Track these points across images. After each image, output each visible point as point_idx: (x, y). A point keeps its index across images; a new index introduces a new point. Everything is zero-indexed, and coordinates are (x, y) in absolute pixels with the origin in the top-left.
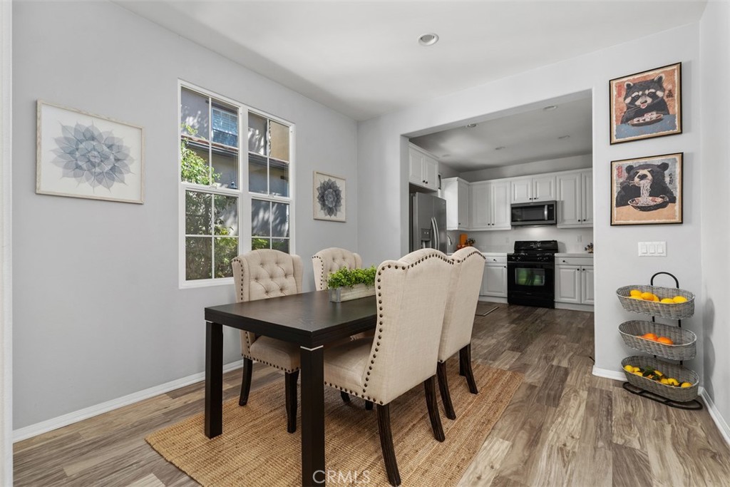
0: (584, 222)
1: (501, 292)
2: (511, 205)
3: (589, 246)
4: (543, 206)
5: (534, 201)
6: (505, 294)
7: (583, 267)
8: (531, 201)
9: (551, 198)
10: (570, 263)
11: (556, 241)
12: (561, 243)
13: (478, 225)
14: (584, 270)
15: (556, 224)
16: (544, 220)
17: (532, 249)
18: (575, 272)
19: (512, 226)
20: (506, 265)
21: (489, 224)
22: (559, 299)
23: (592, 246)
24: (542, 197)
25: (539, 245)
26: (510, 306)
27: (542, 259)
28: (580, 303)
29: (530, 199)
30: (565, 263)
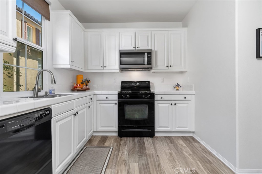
0: (170, 68)
1: (113, 127)
2: (120, 50)
4: (144, 53)
5: (137, 49)
6: (116, 128)
7: (175, 102)
8: (134, 49)
9: (149, 48)
10: (166, 99)
11: (149, 82)
12: (152, 83)
13: (93, 68)
14: (175, 104)
15: (152, 68)
16: (145, 64)
17: (134, 87)
19: (120, 68)
20: (117, 102)
21: (102, 67)
22: (158, 128)
23: (178, 85)
24: (142, 47)
25: (138, 84)
26: (121, 140)
27: (146, 96)
28: (172, 131)
29: (134, 47)
30: (162, 99)
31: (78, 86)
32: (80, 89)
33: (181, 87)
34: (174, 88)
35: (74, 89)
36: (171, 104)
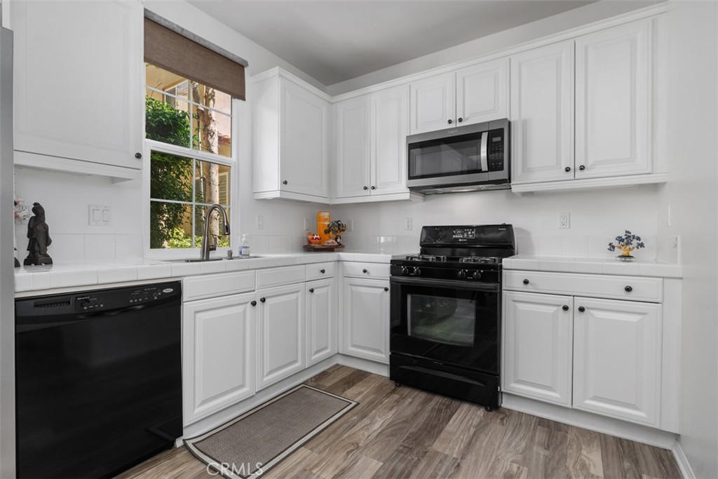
0: (579, 174)
1: (379, 351)
2: (409, 138)
3: (620, 239)
4: (477, 136)
5: (459, 125)
7: (580, 302)
8: (452, 126)
9: (497, 115)
10: (543, 288)
11: (510, 227)
12: (521, 230)
14: (582, 310)
15: (509, 180)
16: (480, 171)
17: (454, 245)
18: (555, 314)
19: (413, 189)
20: (387, 284)
21: (366, 188)
22: (513, 385)
23: (627, 239)
24: (477, 114)
25: (471, 235)
27: (470, 274)
28: (569, 406)
29: (450, 122)
30: (529, 286)
31: (313, 239)
32: (317, 246)
33: (642, 245)
34: (612, 247)
36: (566, 308)
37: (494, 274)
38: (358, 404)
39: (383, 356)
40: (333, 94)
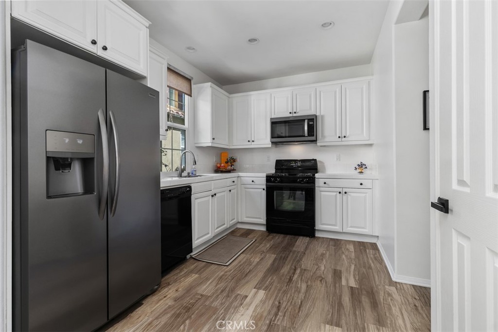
0: (343, 139)
1: (260, 218)
2: (271, 119)
3: (359, 165)
4: (304, 120)
5: (294, 115)
6: (263, 220)
7: (345, 190)
8: (291, 115)
9: (311, 112)
10: (331, 185)
11: (315, 160)
12: (320, 161)
13: (238, 143)
14: (346, 193)
15: (316, 141)
16: (304, 136)
17: (292, 168)
18: (336, 195)
19: (272, 143)
20: (265, 187)
21: (249, 141)
22: (320, 226)
23: (361, 166)
24: (303, 110)
25: (299, 164)
26: (269, 235)
27: (302, 181)
28: (342, 231)
29: (290, 113)
30: (326, 185)
31: (221, 166)
32: (224, 170)
33: (366, 168)
34: (356, 169)
35: (218, 170)
36: (340, 193)
37: (312, 180)
38: (256, 240)
39: (262, 220)
40: (230, 93)
